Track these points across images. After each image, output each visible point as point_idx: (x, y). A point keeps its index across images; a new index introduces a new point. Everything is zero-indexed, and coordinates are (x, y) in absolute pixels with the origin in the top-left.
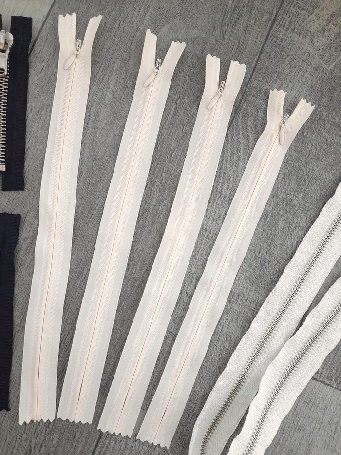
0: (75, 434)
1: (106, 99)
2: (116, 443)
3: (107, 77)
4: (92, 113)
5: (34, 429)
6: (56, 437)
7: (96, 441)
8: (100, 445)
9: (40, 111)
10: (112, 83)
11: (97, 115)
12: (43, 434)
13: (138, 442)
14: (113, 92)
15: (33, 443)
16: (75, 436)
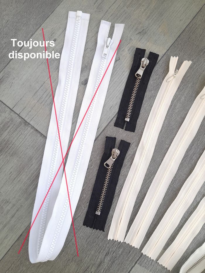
0: (130, 251)
1: (181, 100)
2: (147, 261)
3: (184, 89)
4: (173, 105)
5: (113, 243)
6: (121, 250)
7: (139, 257)
8: (140, 260)
9: (150, 98)
10: (186, 93)
11: (175, 106)
12: (116, 247)
13: (157, 264)
14: (185, 97)
15: (111, 250)
16: (130, 252)
